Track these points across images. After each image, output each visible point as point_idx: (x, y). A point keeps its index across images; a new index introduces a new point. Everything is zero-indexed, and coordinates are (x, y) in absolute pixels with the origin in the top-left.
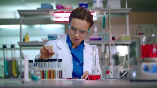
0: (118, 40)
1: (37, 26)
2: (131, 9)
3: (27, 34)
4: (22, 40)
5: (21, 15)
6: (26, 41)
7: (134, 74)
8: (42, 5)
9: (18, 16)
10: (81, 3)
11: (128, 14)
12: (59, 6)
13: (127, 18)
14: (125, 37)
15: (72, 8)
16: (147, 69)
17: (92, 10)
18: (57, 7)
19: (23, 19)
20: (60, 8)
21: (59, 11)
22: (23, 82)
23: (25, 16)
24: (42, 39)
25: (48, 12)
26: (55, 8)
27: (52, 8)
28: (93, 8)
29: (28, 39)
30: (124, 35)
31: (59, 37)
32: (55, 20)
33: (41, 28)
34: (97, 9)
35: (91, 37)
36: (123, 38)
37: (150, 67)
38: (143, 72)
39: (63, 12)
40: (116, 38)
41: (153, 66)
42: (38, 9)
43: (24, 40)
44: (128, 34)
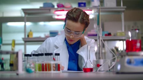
0: (114, 35)
1: (42, 23)
2: (125, 7)
3: (31, 31)
4: (27, 36)
5: (25, 13)
6: (30, 37)
7: (119, 67)
8: (44, 4)
9: (23, 15)
10: (80, 2)
11: (123, 11)
12: (60, 5)
13: (123, 15)
14: (120, 33)
15: (71, 7)
16: (129, 62)
17: (90, 8)
18: (58, 6)
19: (27, 17)
20: (61, 7)
21: (59, 9)
22: (17, 74)
23: (29, 14)
24: (45, 35)
25: (50, 10)
26: (56, 7)
27: (53, 6)
28: (91, 6)
29: (32, 35)
30: (119, 31)
31: (59, 33)
32: (56, 17)
33: (45, 25)
34: (95, 7)
35: (89, 33)
36: (118, 34)
37: (132, 61)
38: (126, 65)
39: (63, 10)
40: (112, 34)
41: (135, 60)
42: (41, 7)
43: (28, 36)
44: (123, 31)
